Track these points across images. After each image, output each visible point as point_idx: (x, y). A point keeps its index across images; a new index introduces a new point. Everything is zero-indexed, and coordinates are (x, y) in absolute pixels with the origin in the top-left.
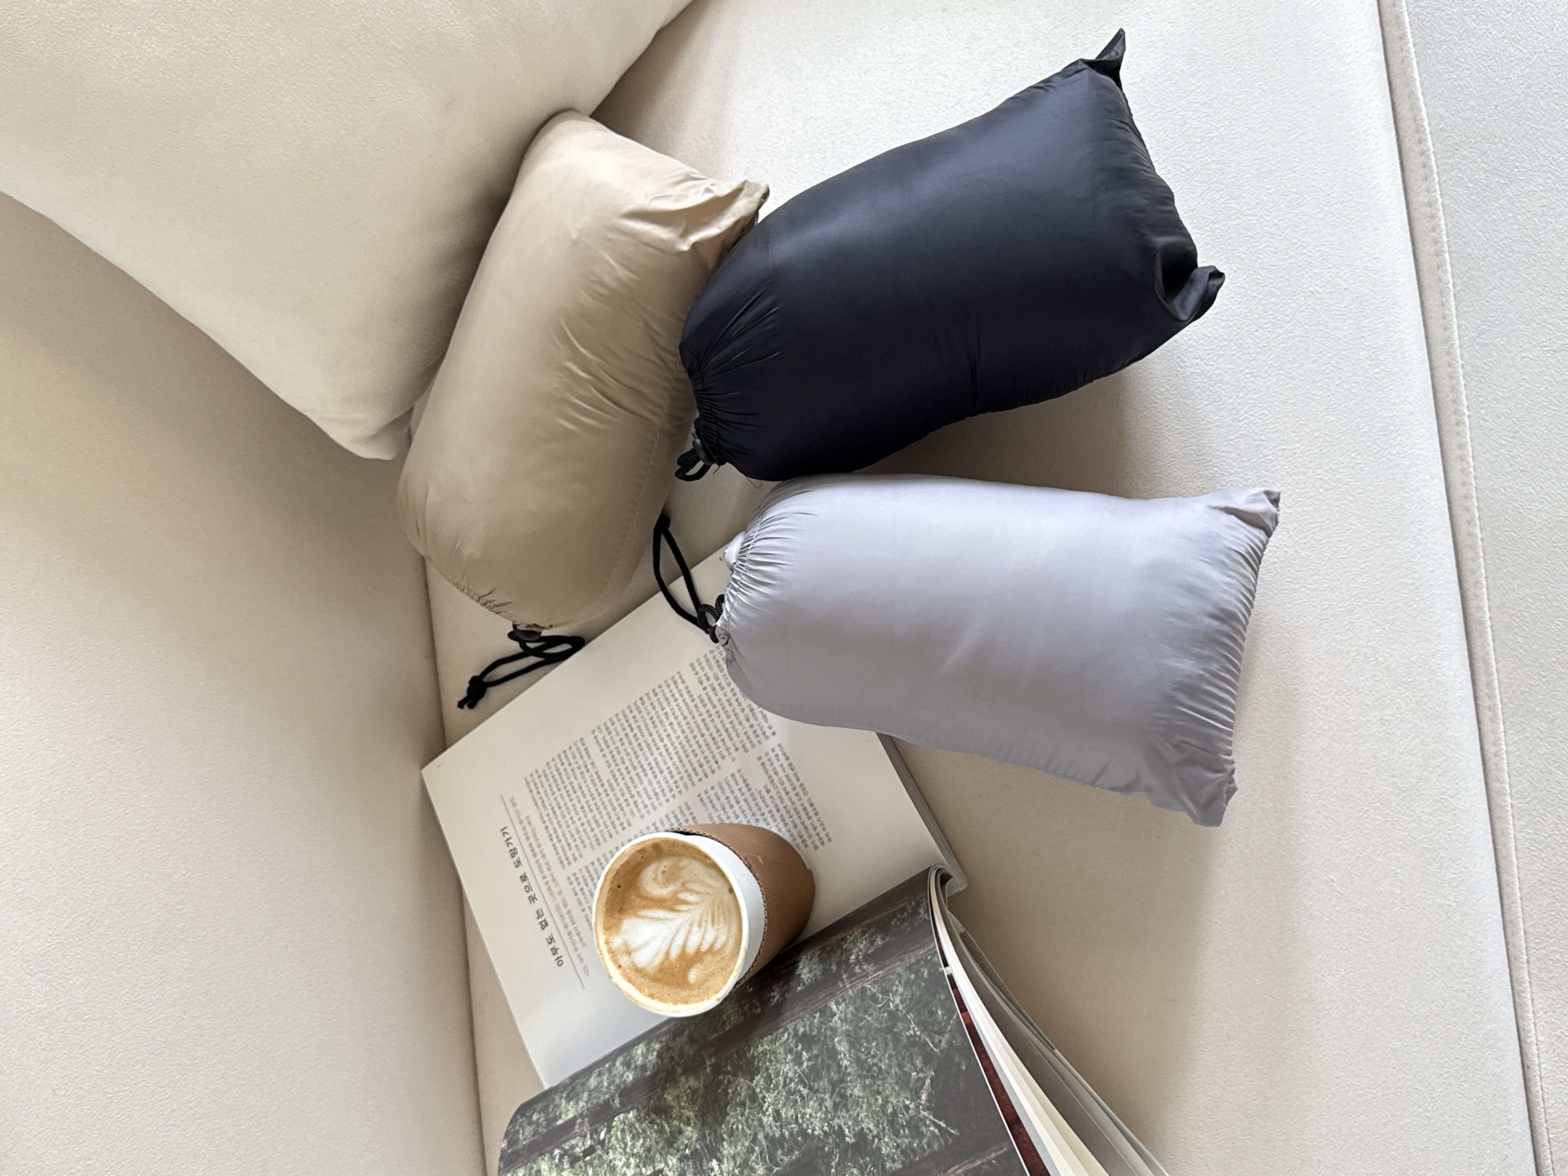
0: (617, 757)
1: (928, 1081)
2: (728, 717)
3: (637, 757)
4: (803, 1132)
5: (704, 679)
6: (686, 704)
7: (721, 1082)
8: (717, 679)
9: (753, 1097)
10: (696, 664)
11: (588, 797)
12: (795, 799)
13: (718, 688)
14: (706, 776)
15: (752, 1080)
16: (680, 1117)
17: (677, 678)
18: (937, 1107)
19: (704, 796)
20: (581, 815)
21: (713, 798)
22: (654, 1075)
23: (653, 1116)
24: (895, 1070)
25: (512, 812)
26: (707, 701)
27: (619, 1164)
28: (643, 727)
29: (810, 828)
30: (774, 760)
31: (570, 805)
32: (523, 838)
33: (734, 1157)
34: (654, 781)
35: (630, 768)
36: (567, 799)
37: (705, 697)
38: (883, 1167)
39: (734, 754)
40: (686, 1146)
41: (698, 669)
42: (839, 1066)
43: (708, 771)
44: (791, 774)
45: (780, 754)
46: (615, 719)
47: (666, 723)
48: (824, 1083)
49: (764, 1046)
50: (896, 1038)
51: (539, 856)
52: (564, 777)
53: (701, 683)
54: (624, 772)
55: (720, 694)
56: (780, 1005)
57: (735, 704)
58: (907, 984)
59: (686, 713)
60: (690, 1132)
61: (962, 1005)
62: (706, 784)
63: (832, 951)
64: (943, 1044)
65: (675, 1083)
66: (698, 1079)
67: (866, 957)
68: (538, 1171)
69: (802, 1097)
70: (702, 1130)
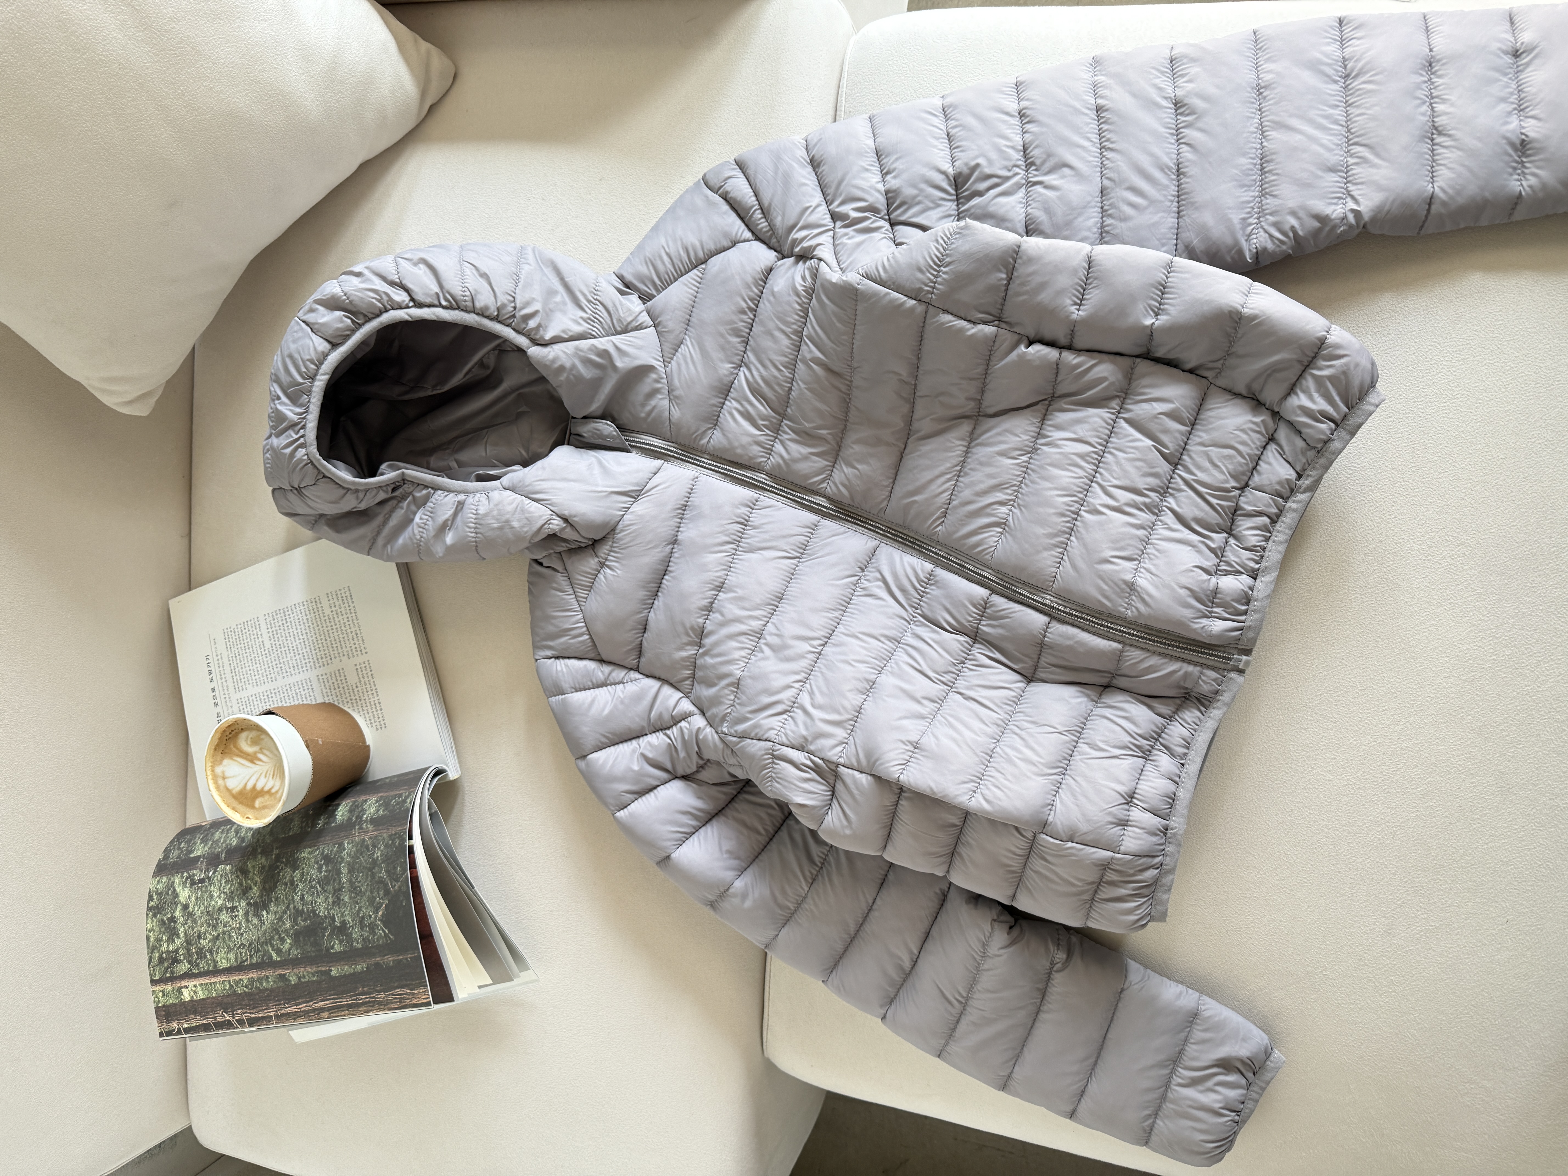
0: (276, 635)
1: (384, 905)
3: (287, 640)
4: (314, 912)
7: (278, 867)
9: (292, 882)
10: (329, 594)
11: (256, 655)
12: (371, 696)
13: (340, 614)
16: (252, 879)
17: (318, 598)
18: (386, 921)
19: (321, 678)
21: (326, 680)
22: (246, 847)
24: (368, 893)
25: (213, 647)
27: (216, 895)
29: (377, 716)
30: (364, 669)
31: (245, 655)
32: (217, 666)
33: (275, 913)
34: (294, 658)
35: (282, 646)
36: (244, 651)
37: (331, 617)
39: (342, 658)
40: (252, 898)
41: (330, 598)
42: (340, 881)
43: (325, 663)
44: (372, 681)
45: (368, 667)
46: (278, 611)
47: (307, 625)
48: (330, 888)
49: (305, 854)
50: (373, 875)
51: (224, 680)
52: (244, 637)
53: (331, 606)
56: (321, 831)
57: (348, 628)
58: (386, 846)
60: (256, 890)
61: (413, 865)
62: (323, 670)
63: (357, 806)
64: (396, 887)
65: (255, 857)
66: (267, 860)
67: (372, 819)
68: (173, 882)
69: (317, 891)
70: (261, 892)
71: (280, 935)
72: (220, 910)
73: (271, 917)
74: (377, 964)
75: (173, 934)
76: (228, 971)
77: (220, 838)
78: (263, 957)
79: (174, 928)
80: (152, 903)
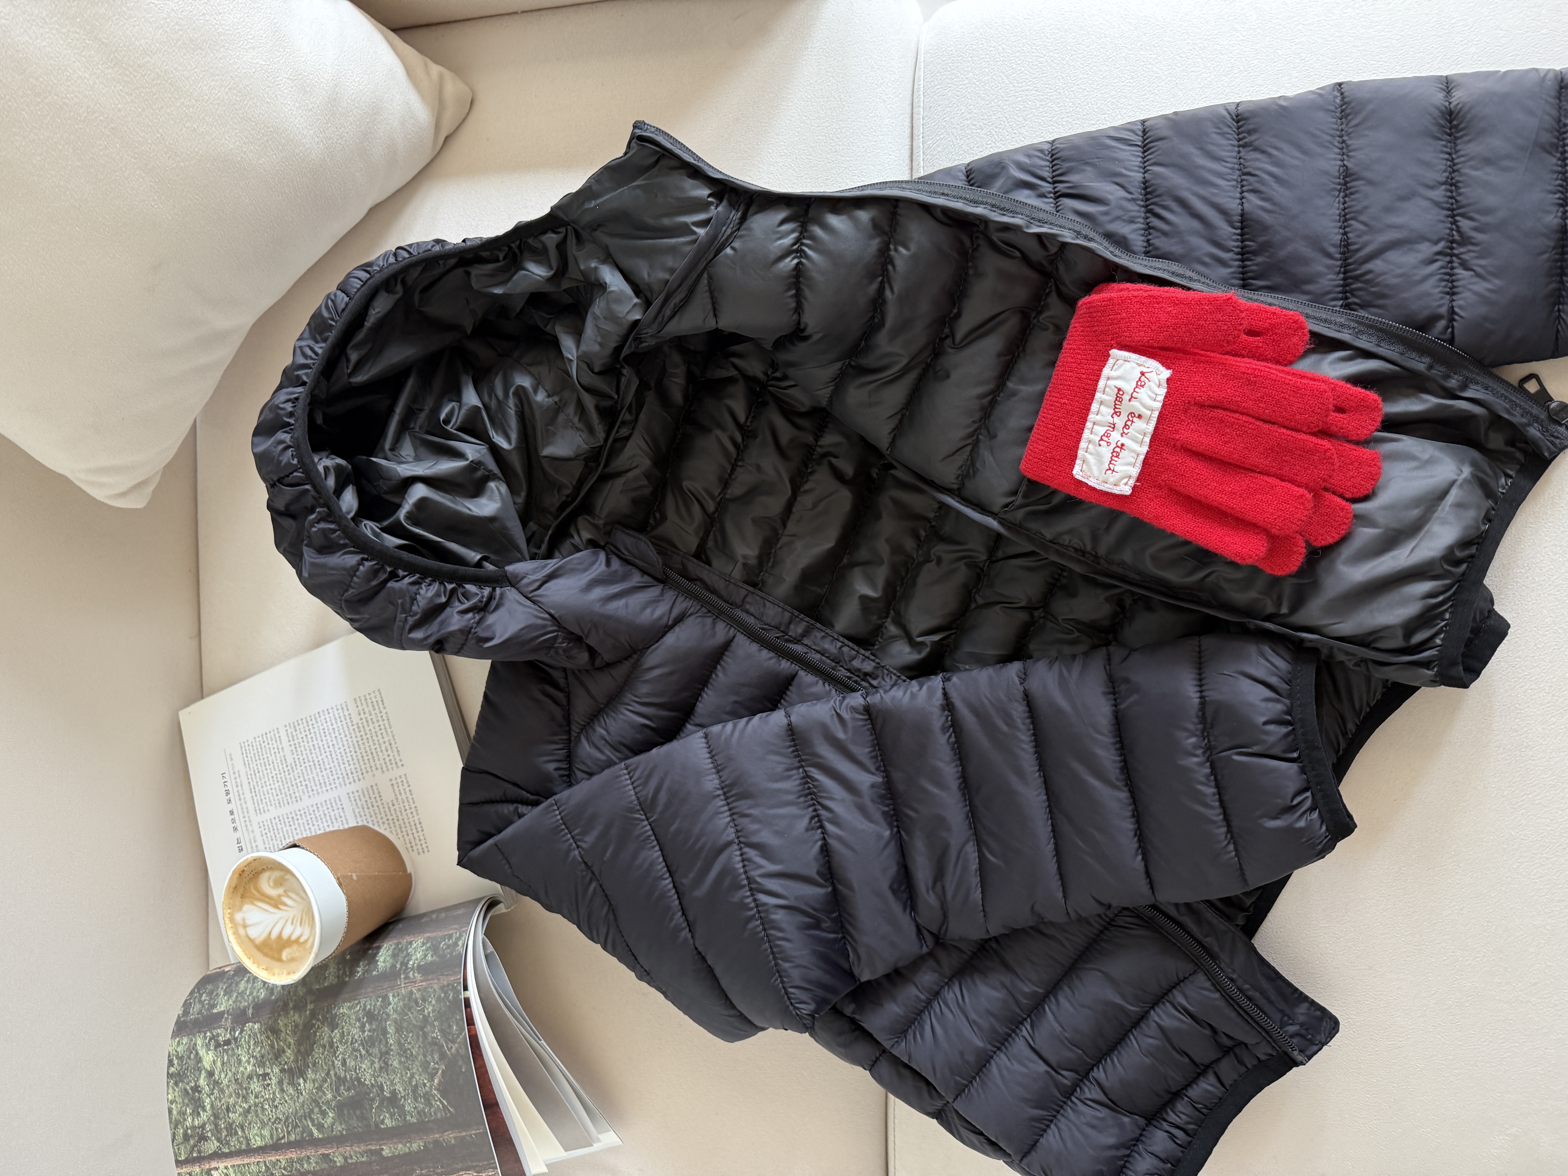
0: (298, 749)
1: (440, 1072)
2: (374, 744)
3: (311, 754)
4: (358, 1079)
5: (362, 712)
6: (348, 727)
7: (314, 1025)
8: (371, 715)
9: (331, 1045)
10: (358, 700)
11: (277, 772)
12: (410, 816)
13: (370, 720)
14: (354, 781)
15: (332, 1031)
16: (285, 1040)
17: (344, 706)
18: (444, 1090)
19: (351, 795)
20: (271, 782)
21: (357, 798)
22: (277, 1001)
23: (269, 1033)
24: (421, 1057)
25: (230, 763)
26: (361, 729)
27: (244, 1060)
28: (317, 733)
29: (417, 838)
30: (400, 784)
31: (265, 772)
32: (234, 785)
33: (314, 1081)
34: (320, 774)
35: (306, 760)
36: (264, 768)
37: (361, 725)
38: (405, 1118)
39: (375, 772)
40: (286, 1063)
41: (359, 704)
42: (387, 1043)
43: (356, 778)
44: (411, 796)
45: (405, 781)
46: (300, 722)
47: (333, 736)
48: (375, 1051)
49: (344, 1009)
50: (425, 1035)
51: (243, 801)
52: (263, 753)
53: (360, 714)
55: (371, 726)
56: (361, 980)
57: (380, 737)
58: (439, 1000)
59: (347, 733)
60: (289, 1054)
61: (471, 1022)
62: (353, 787)
63: (401, 950)
64: (453, 1050)
65: (287, 1013)
66: (300, 1016)
67: (419, 966)
68: (195, 1044)
69: (361, 1054)
70: (296, 1055)
71: (320, 1107)
72: (250, 1077)
73: (310, 1086)
74: (436, 1142)
75: (198, 1106)
76: (262, 1150)
77: (246, 989)
78: (302, 1134)
79: (199, 1098)
80: (172, 1070)
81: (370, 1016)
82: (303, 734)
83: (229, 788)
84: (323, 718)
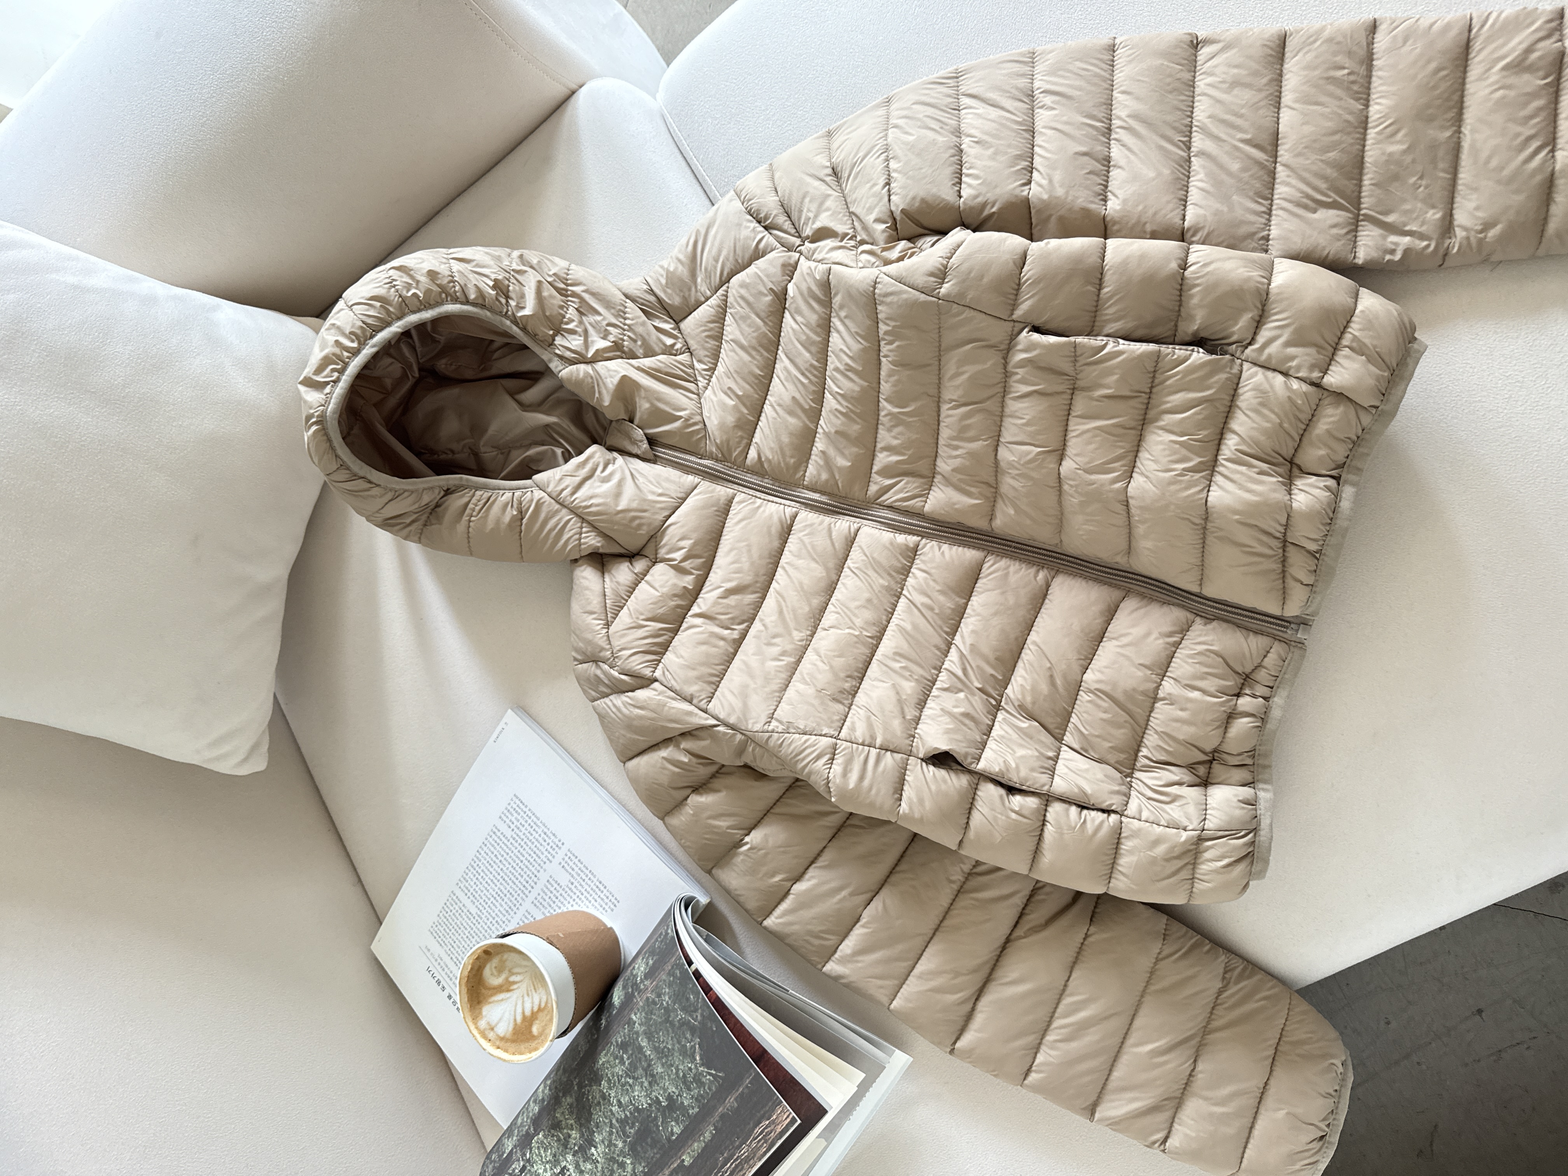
2: (533, 843)
3: (488, 891)
4: (637, 1109)
5: (510, 824)
6: (506, 845)
7: (584, 1093)
8: (518, 821)
9: (604, 1097)
10: (504, 816)
13: (521, 827)
14: (532, 888)
16: (567, 1127)
18: (707, 1062)
20: (468, 942)
21: (541, 900)
22: (549, 1103)
23: (553, 1131)
24: (677, 1046)
26: (517, 838)
28: (486, 870)
29: (605, 898)
30: (569, 861)
31: (459, 938)
32: (440, 970)
33: (603, 1141)
35: (487, 900)
36: (457, 935)
37: (515, 836)
38: (688, 1114)
39: (544, 867)
40: (575, 1144)
41: (505, 818)
44: (582, 866)
45: (571, 856)
46: (468, 871)
48: (640, 1071)
49: (602, 1060)
50: (672, 1024)
52: (451, 921)
53: (510, 827)
54: (484, 904)
56: (607, 1027)
58: (670, 986)
59: (507, 850)
60: (574, 1134)
61: (707, 988)
63: (629, 980)
64: (699, 1018)
65: (560, 1104)
66: (571, 1096)
67: (645, 975)
69: (630, 1085)
70: (580, 1130)
71: (618, 1162)
73: (601, 1149)
74: (723, 1117)
77: (523, 1121)
81: (623, 1046)
82: (474, 879)
83: (438, 977)
84: (482, 852)
